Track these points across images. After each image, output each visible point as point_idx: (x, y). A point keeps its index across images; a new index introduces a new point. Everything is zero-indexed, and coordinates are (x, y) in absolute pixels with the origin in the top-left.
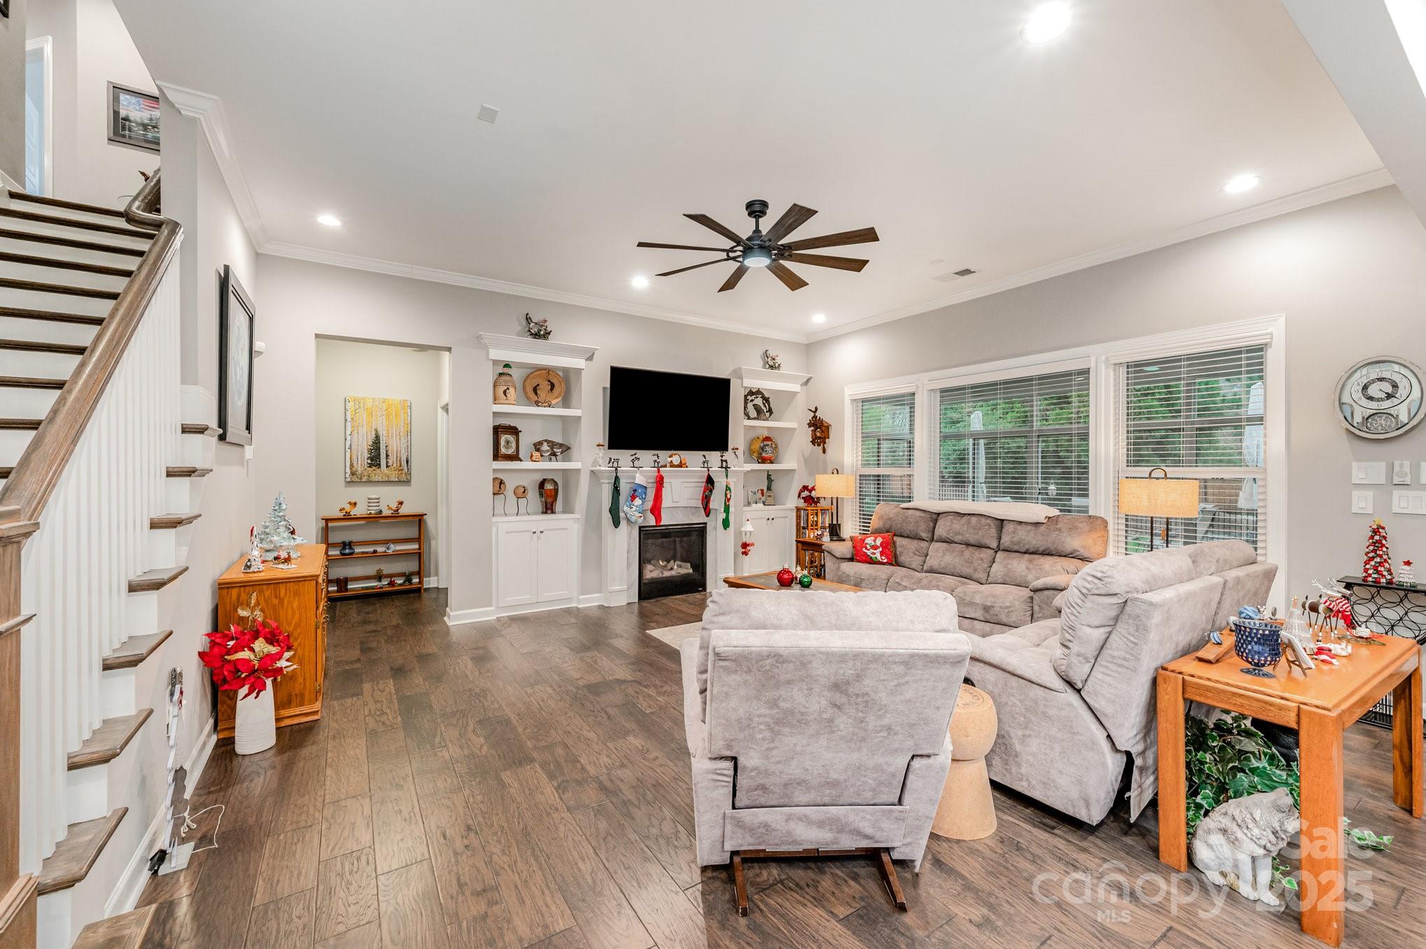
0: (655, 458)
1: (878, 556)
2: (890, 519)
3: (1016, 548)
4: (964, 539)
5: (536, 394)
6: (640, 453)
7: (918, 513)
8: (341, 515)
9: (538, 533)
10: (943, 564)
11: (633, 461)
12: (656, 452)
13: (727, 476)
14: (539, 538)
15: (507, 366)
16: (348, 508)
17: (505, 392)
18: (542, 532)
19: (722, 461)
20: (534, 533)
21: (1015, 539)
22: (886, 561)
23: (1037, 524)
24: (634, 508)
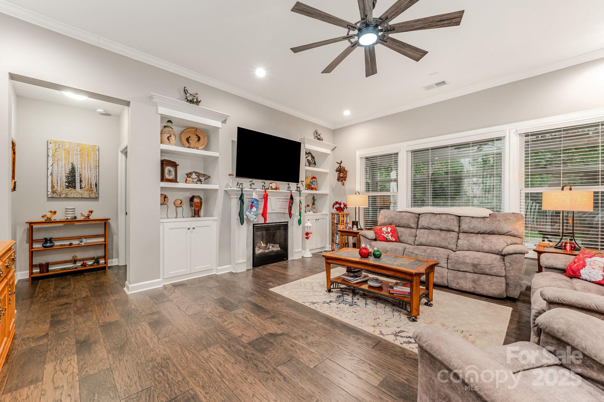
0: (263, 184)
1: (390, 237)
2: (392, 218)
3: (472, 231)
4: (439, 227)
5: (188, 142)
6: (255, 181)
7: (409, 214)
8: (43, 220)
9: (191, 229)
10: (429, 241)
11: (251, 185)
12: (264, 181)
13: (300, 196)
14: (191, 232)
15: (169, 121)
16: (49, 215)
17: (168, 138)
18: (194, 228)
19: (297, 187)
20: (189, 229)
21: (471, 226)
22: (394, 240)
23: (484, 218)
24: (252, 213)
